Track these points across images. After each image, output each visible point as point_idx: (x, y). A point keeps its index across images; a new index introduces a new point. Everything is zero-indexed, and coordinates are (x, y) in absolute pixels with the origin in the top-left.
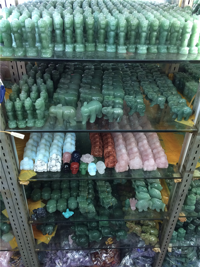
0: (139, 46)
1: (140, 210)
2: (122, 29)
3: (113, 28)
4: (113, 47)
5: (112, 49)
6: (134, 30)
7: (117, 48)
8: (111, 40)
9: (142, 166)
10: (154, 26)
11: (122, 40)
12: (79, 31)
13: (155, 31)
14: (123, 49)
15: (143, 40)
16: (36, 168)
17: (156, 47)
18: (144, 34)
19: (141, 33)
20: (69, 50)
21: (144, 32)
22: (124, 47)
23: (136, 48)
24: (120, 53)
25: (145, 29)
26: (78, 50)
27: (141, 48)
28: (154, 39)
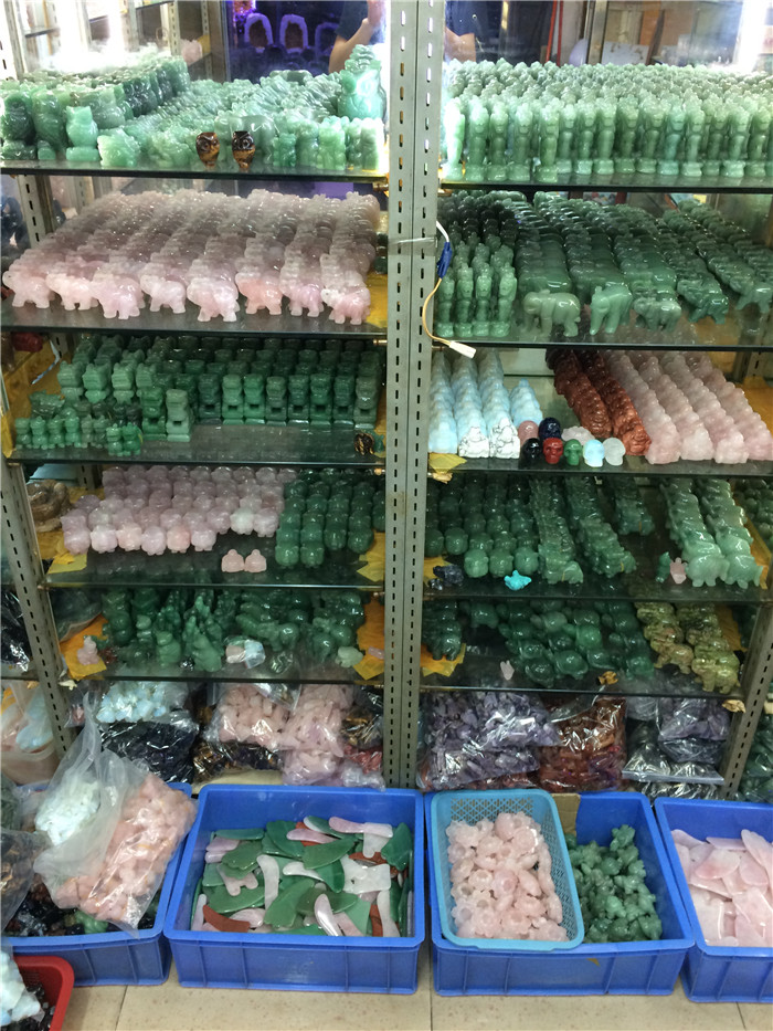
0: (727, 162)
1: (697, 583)
2: (697, 128)
3: (678, 127)
4: (675, 164)
5: (671, 168)
6: (721, 131)
7: (680, 168)
8: (671, 152)
9: (712, 451)
10: (762, 123)
11: (694, 151)
12: (608, 134)
13: (762, 132)
14: (695, 169)
15: (737, 150)
16: (464, 447)
17: (763, 165)
18: (740, 139)
19: (734, 135)
20: (584, 172)
21: (741, 134)
22: (698, 165)
23: (722, 167)
24: (688, 177)
25: (743, 128)
26: (601, 171)
27: (734, 166)
28: (759, 148)
